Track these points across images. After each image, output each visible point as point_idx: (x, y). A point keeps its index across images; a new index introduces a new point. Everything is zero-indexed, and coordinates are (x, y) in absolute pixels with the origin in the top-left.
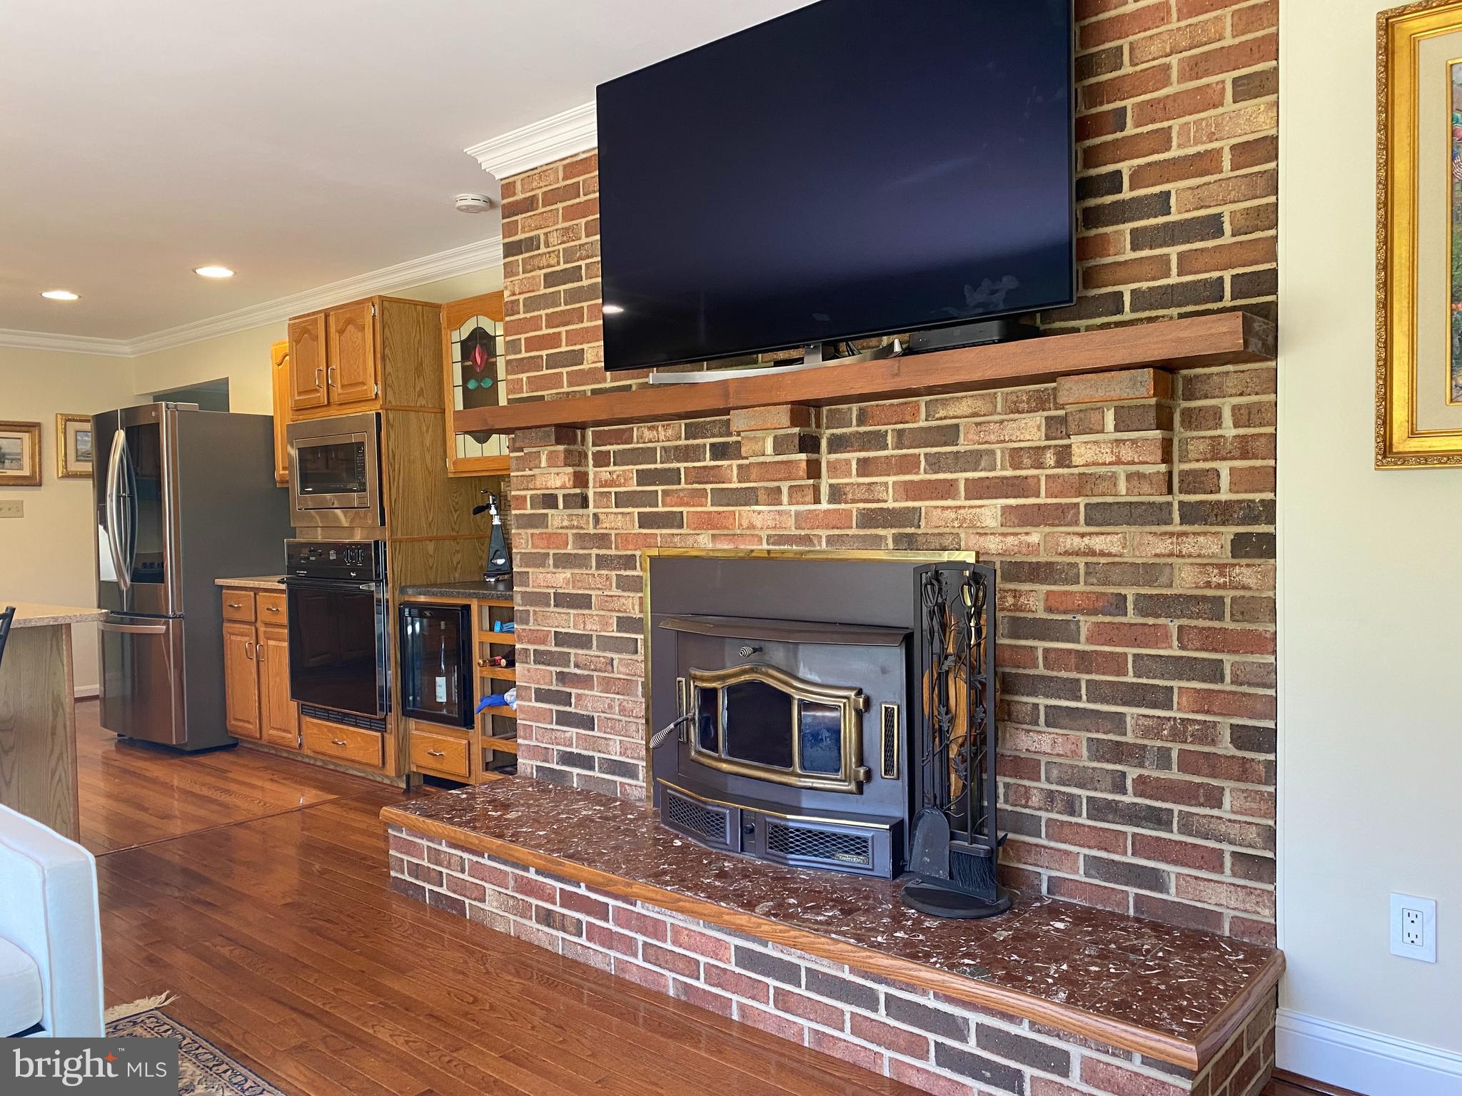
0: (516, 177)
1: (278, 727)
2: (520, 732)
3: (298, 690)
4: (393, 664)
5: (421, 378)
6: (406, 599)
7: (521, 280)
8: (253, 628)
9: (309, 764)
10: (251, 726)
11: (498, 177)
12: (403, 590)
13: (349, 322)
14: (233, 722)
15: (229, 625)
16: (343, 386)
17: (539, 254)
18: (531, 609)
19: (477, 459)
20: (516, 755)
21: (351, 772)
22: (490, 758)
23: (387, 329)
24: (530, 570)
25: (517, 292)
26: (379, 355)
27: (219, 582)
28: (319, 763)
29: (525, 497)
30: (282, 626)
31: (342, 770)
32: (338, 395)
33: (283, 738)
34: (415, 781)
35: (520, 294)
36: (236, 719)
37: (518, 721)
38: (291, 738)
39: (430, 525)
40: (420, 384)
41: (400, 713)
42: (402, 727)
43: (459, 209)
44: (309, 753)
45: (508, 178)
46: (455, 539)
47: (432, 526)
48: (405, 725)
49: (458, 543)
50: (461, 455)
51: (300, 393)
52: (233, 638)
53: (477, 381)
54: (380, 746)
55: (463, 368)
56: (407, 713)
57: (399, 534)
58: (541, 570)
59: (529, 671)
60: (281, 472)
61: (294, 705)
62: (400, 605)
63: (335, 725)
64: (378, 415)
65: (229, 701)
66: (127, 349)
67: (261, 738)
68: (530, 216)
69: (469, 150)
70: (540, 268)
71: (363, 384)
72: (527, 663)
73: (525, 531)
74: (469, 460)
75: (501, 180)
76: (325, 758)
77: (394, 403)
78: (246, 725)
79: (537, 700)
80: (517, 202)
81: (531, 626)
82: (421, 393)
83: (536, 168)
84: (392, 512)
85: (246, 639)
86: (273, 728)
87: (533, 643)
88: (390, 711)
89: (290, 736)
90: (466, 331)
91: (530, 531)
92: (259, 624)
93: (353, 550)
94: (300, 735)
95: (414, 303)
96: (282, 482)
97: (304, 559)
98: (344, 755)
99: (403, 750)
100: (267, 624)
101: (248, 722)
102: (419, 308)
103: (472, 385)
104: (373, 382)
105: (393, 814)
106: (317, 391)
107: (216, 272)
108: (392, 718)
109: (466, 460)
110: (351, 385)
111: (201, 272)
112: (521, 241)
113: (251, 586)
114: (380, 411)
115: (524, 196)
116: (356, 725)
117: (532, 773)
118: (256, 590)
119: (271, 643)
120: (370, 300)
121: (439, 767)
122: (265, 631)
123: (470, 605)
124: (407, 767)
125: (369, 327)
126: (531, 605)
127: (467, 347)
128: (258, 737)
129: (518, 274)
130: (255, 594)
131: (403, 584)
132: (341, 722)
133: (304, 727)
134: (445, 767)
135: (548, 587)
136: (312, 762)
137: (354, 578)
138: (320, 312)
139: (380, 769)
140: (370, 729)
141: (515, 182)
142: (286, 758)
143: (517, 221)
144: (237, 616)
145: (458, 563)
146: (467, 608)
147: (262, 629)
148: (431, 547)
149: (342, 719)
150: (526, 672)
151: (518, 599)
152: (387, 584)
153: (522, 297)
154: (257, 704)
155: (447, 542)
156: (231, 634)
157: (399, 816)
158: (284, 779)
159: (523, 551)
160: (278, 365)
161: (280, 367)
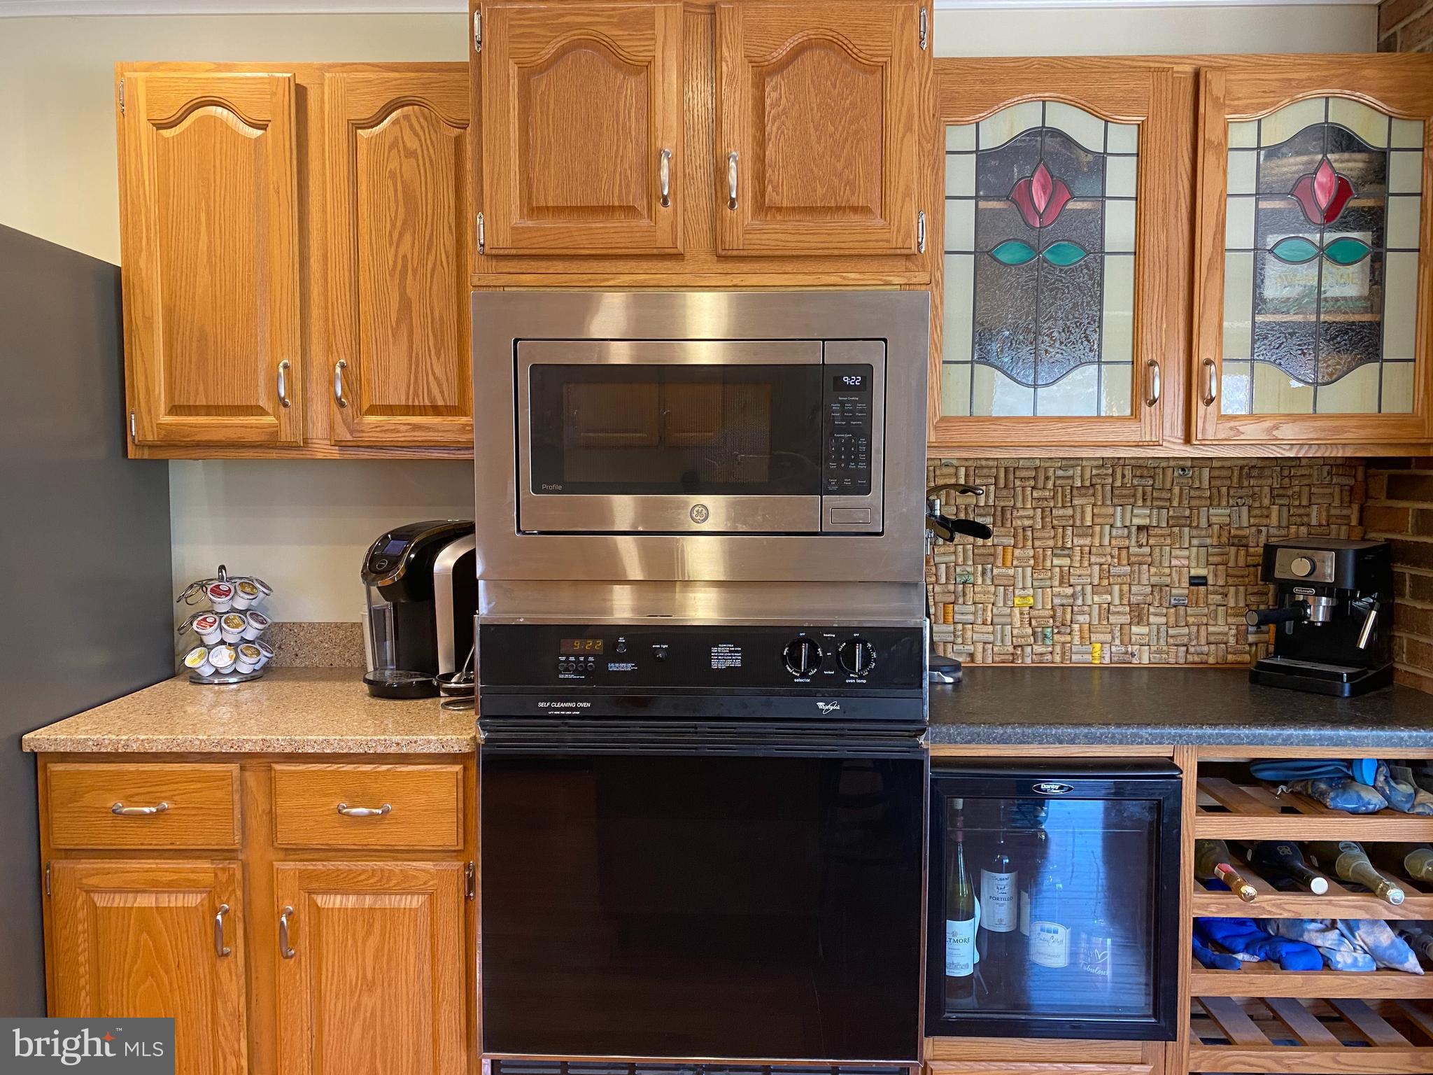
32: (746, 232)
160: (160, 126)
161: (167, 133)
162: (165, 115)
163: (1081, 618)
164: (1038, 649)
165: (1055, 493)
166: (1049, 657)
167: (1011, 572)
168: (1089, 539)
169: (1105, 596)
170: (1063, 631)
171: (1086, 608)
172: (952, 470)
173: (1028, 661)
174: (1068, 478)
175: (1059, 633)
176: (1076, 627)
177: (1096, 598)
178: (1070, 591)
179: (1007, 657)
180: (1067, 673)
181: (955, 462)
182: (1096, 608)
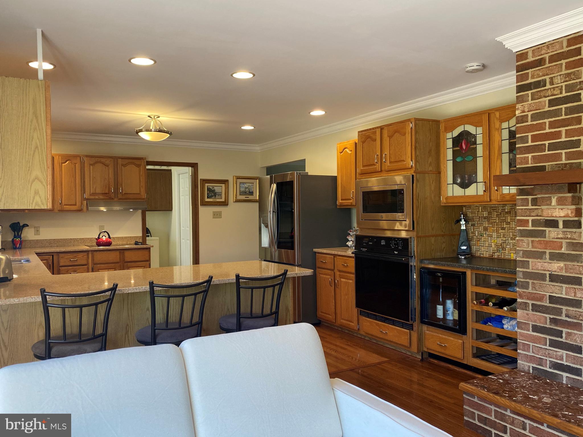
0: (528, 49)
1: (346, 319)
2: (520, 346)
3: (359, 304)
4: (417, 297)
5: (431, 157)
6: (422, 266)
7: (530, 104)
8: (333, 272)
9: (361, 338)
10: (331, 317)
11: (514, 51)
12: (421, 261)
13: (396, 132)
14: (320, 313)
15: (319, 269)
16: (390, 162)
17: (545, 89)
18: (530, 281)
19: (462, 197)
20: (517, 359)
21: (386, 345)
22: (475, 352)
23: (417, 134)
24: (530, 260)
25: (527, 111)
26: (414, 147)
27: (315, 250)
28: (367, 338)
29: (528, 220)
30: (351, 273)
31: (382, 344)
32: (388, 166)
33: (349, 324)
34: (425, 356)
35: (528, 111)
36: (322, 312)
37: (518, 341)
38: (353, 325)
39: (433, 230)
40: (430, 160)
41: (419, 321)
42: (420, 328)
43: (468, 72)
44: (363, 333)
45: (522, 50)
46: (443, 236)
47: (434, 229)
48: (421, 327)
49: (444, 238)
50: (450, 194)
51: (364, 166)
52: (321, 275)
53: (462, 157)
54: (409, 337)
55: (453, 151)
56: (422, 322)
57: (420, 233)
58: (539, 260)
59: (527, 314)
60: (340, 201)
61: (355, 310)
62: (421, 268)
63: (380, 323)
64: (413, 176)
65: (319, 304)
66: (258, 148)
67: (335, 323)
68: (539, 70)
69: (498, 39)
70: (545, 97)
71: (404, 161)
72: (526, 310)
73: (527, 238)
74: (456, 197)
75: (517, 52)
76: (370, 336)
77: (419, 170)
78: (328, 316)
79: (533, 331)
80: (528, 63)
81: (530, 290)
82: (430, 164)
83: (545, 43)
84: (418, 223)
85: (329, 277)
86: (343, 319)
87: (532, 300)
88: (415, 321)
89: (353, 324)
90: (456, 133)
91: (530, 239)
92: (336, 271)
93: (396, 241)
94: (358, 324)
95: (428, 120)
96: (340, 206)
97: (366, 243)
98: (386, 338)
99: (420, 340)
100: (340, 271)
101: (329, 314)
102: (431, 122)
103: (459, 160)
104: (410, 159)
105: (469, 388)
106: (374, 165)
107: (318, 113)
108: (416, 325)
109: (453, 197)
110: (396, 162)
111: (312, 113)
112: (531, 83)
113: (333, 253)
114: (413, 174)
115: (534, 59)
116: (394, 325)
117: (529, 370)
118: (335, 255)
119: (343, 280)
120: (409, 120)
121: (443, 351)
122: (339, 274)
123: (465, 272)
124: (422, 349)
125: (409, 133)
126: (530, 279)
127: (456, 141)
128: (334, 322)
129: (528, 101)
130: (334, 257)
131: (421, 259)
132: (384, 322)
133: (360, 321)
134: (447, 352)
135: (545, 270)
136: (363, 337)
137: (397, 254)
138: (378, 128)
139: (408, 348)
140: (403, 328)
141: (527, 52)
142: (347, 333)
143: (528, 73)
144: (324, 266)
145: (444, 248)
146: (464, 274)
147: (338, 273)
148: (433, 239)
149: (384, 320)
150: (525, 315)
151: (520, 275)
152: (415, 258)
153: (530, 114)
154: (334, 307)
155: (439, 238)
156: (320, 274)
157: (474, 390)
158: (354, 345)
159: (525, 249)
160: (341, 153)
161: (341, 154)
162: (341, 151)
163: (508, 246)
164: (498, 254)
165: (501, 213)
166: (500, 256)
167: (491, 233)
168: (509, 225)
169: (513, 241)
170: (503, 249)
171: (509, 244)
172: (478, 208)
173: (496, 257)
174: (504, 209)
175: (503, 250)
176: (507, 249)
177: (511, 241)
178: (505, 239)
179: (491, 255)
180: (505, 260)
181: (478, 206)
182: (511, 244)
